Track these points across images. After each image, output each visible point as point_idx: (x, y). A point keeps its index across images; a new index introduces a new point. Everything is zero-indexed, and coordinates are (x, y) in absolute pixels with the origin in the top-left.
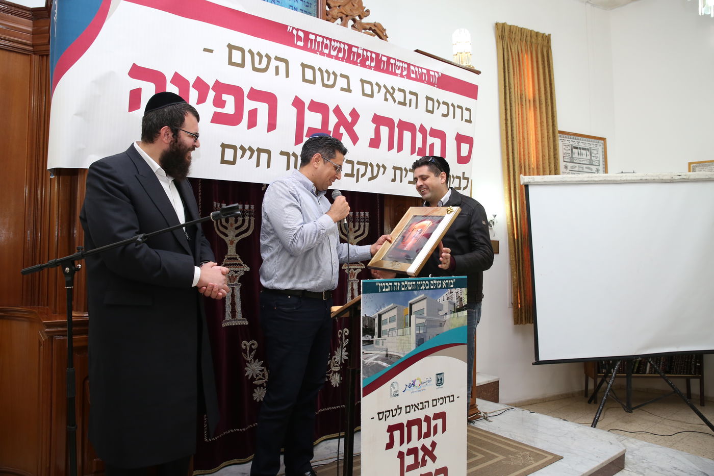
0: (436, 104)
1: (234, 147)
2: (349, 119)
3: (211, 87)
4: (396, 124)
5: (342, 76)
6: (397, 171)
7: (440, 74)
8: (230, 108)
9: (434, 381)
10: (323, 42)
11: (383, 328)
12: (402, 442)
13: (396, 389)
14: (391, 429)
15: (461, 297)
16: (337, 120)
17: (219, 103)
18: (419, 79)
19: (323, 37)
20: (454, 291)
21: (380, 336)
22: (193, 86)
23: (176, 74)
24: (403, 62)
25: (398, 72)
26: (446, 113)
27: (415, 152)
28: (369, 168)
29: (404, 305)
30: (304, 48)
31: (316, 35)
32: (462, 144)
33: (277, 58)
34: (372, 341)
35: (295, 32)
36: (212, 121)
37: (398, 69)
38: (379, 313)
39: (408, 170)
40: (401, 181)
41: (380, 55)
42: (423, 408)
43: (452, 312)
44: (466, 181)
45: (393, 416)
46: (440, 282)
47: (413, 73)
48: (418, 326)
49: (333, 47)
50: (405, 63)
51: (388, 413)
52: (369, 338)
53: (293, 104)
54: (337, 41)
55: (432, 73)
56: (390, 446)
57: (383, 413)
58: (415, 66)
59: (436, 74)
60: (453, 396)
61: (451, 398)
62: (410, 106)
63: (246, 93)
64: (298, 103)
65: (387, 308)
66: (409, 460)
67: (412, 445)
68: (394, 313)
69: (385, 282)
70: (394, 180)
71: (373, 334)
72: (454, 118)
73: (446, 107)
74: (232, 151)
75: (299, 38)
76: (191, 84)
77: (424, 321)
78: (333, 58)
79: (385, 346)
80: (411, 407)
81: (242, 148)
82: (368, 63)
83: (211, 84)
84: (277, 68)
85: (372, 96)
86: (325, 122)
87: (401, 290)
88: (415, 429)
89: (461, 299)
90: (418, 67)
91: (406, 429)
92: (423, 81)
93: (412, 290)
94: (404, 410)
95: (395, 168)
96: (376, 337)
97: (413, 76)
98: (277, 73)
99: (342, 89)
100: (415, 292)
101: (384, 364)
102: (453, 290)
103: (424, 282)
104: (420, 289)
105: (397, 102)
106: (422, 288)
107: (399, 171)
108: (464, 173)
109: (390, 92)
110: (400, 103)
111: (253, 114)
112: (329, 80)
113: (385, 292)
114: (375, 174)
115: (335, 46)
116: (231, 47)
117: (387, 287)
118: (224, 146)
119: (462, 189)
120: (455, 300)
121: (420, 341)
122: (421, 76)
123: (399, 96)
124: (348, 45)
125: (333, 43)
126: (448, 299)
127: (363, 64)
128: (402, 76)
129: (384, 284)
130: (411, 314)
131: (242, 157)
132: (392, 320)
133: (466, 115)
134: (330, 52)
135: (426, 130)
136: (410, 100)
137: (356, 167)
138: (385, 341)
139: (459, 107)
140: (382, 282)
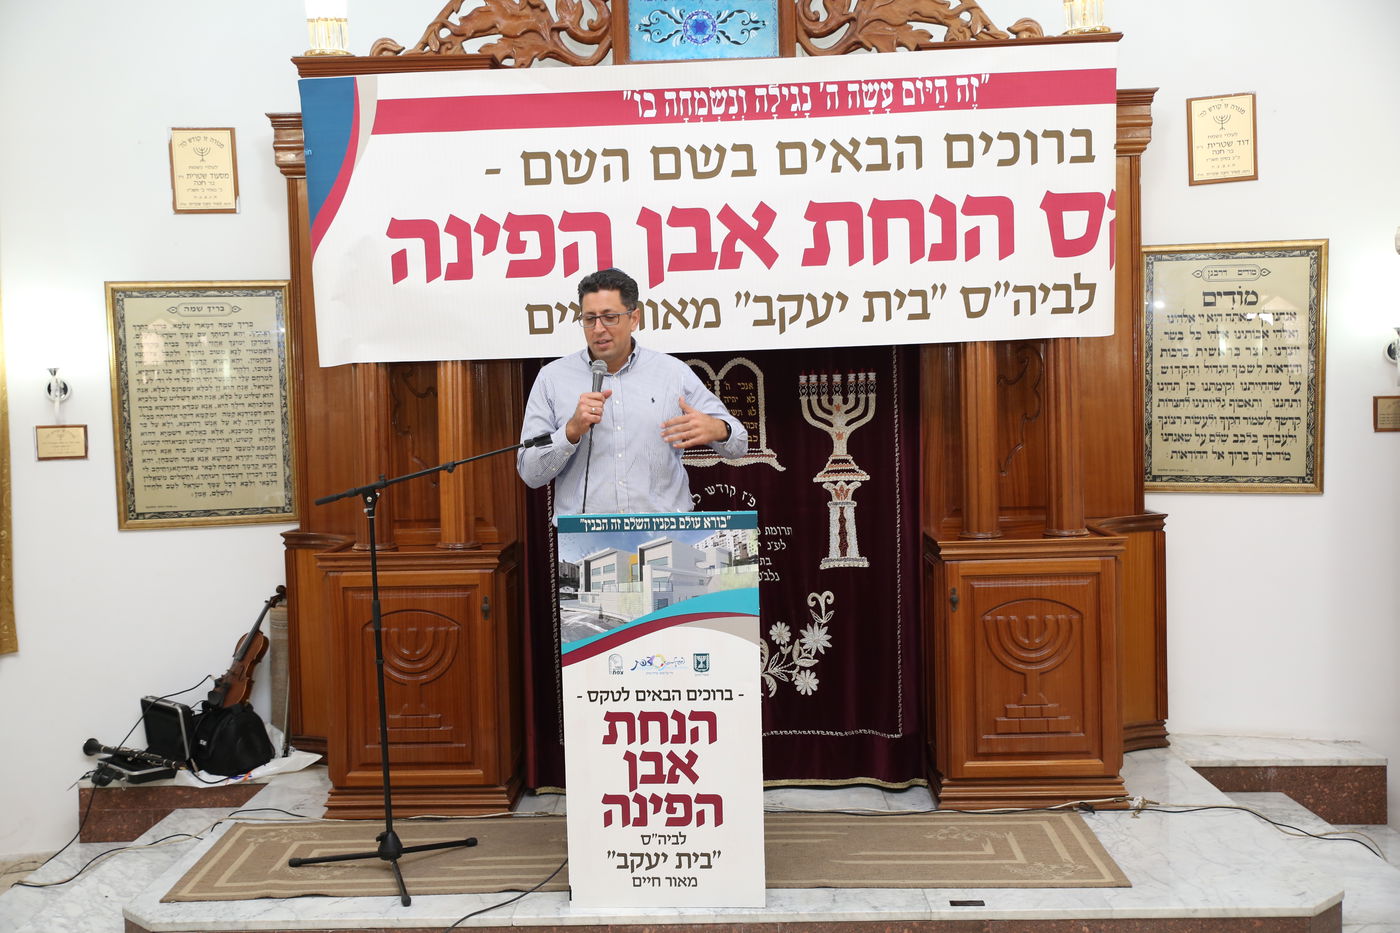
0: (979, 145)
1: (547, 308)
2: (754, 224)
3: (502, 225)
4: (866, 209)
5: (736, 148)
6: (875, 300)
7: (986, 78)
8: (533, 251)
9: (690, 663)
10: (693, 99)
11: (593, 579)
12: (631, 739)
13: (619, 665)
14: (612, 718)
15: (744, 542)
16: (726, 231)
17: (515, 246)
18: (928, 103)
19: (692, 90)
20: (729, 534)
21: (588, 589)
22: (475, 230)
23: (452, 218)
24: (879, 82)
25: (870, 104)
26: (1010, 155)
27: (923, 255)
28: (807, 304)
29: (629, 550)
30: (660, 119)
31: (677, 91)
32: (1066, 215)
33: (607, 153)
34: (575, 597)
35: (637, 97)
36: (507, 277)
37: (871, 98)
38: (586, 558)
39: (906, 292)
40: (889, 317)
41: (822, 85)
42: (669, 699)
43: (723, 564)
44: (1086, 293)
45: (614, 700)
46: (699, 519)
47: (909, 94)
48: (656, 581)
49: (714, 100)
50: (886, 81)
51: (605, 696)
52: (571, 590)
53: (640, 222)
54: (720, 89)
55: (960, 82)
56: (611, 739)
57: (597, 692)
58: (913, 80)
59: (975, 82)
60: (730, 691)
61: (728, 695)
62: (901, 165)
63: (556, 221)
64: (648, 219)
65: (599, 553)
66: (646, 768)
67: (650, 747)
68: (612, 560)
69: (595, 519)
70: (869, 318)
71: (576, 586)
72: (1034, 160)
73: (1009, 144)
74: (544, 314)
75: (647, 105)
76: (473, 228)
77: (668, 574)
78: (717, 120)
79: (597, 604)
80: (647, 694)
81: (559, 306)
82: (794, 108)
83: (501, 221)
84: (607, 169)
85: (802, 170)
86: (704, 239)
87: (622, 529)
88: (654, 727)
89: (745, 547)
90: (923, 80)
91: (638, 724)
92: (935, 107)
93: (643, 529)
94: (633, 695)
95: (870, 295)
96: (581, 591)
97: (909, 102)
98: (607, 177)
99: (736, 174)
100: (650, 533)
101: (597, 628)
102: (725, 532)
103: (666, 520)
104: (658, 529)
105: (864, 167)
106: (662, 527)
107: (882, 301)
108: (1077, 276)
109: (847, 153)
110: (871, 168)
111: (572, 253)
112: (705, 164)
113: (595, 531)
114: (821, 312)
115: (719, 97)
116: (527, 157)
117: (597, 525)
118: (531, 309)
119: (1076, 310)
120: (732, 549)
121: (661, 602)
122: (930, 97)
123: (869, 155)
124: (743, 87)
125: (712, 94)
126: (715, 545)
127: (785, 112)
128: (879, 110)
129: (593, 521)
130: (642, 563)
131: (562, 319)
132: (608, 569)
133: (1074, 146)
134: (710, 110)
135: (952, 207)
136: (900, 157)
137: (777, 306)
138: (596, 597)
139: (1047, 134)
140: (590, 519)
